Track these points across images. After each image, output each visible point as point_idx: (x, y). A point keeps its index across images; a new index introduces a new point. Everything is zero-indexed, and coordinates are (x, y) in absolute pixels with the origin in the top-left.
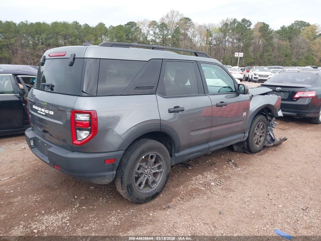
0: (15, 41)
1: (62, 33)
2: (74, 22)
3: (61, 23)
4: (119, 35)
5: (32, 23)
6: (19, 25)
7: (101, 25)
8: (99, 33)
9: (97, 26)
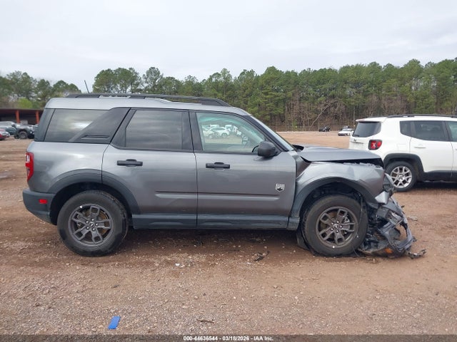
0: (293, 95)
1: (351, 79)
2: (371, 64)
3: (352, 66)
4: (441, 75)
5: (315, 71)
6: (300, 74)
7: (414, 63)
8: (407, 75)
9: (406, 65)
